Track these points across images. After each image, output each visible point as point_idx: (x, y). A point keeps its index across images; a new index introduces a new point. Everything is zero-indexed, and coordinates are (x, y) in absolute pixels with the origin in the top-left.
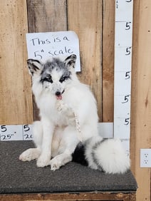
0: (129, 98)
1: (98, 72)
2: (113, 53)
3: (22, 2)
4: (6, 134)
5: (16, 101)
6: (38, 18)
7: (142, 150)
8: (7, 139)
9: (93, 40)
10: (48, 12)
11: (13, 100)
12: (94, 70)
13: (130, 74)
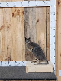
1: (45, 45)
2: (50, 40)
3: (23, 25)
4: (16, 64)
5: (20, 54)
6: (27, 30)
7: (59, 70)
9: (44, 36)
10: (31, 28)
11: (19, 53)
12: (44, 45)
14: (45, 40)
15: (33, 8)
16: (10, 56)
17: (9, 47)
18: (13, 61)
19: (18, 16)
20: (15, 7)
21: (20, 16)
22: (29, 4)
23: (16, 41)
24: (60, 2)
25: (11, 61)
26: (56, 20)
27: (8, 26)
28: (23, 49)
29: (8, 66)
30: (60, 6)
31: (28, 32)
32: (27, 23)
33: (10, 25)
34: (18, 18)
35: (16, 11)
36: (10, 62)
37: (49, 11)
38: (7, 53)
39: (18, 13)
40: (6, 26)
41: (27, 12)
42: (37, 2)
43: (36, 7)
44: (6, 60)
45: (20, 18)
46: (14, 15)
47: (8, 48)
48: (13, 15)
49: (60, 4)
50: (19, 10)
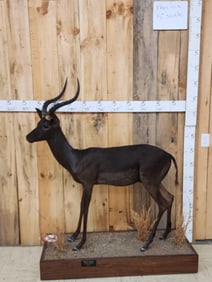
6: (139, 48)
10: (146, 44)
12: (173, 81)
14: (177, 70)
19: (121, 18)
21: (124, 18)
23: (114, 73)
28: (129, 92)
31: (141, 53)
32: (139, 32)
34: (121, 22)
35: (115, 5)
39: (121, 11)
41: (138, 8)
47: (97, 89)
48: (109, 14)
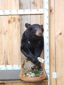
0: (49, 57)
3: (19, 31)
5: (16, 58)
7: (53, 73)
8: (14, 69)
13: (48, 50)
15: (28, 16)
16: (7, 60)
17: (6, 51)
18: (9, 64)
20: (11, 15)
22: (24, 12)
24: (52, 10)
25: (8, 64)
26: (49, 27)
27: (5, 32)
29: (5, 69)
30: (52, 14)
33: (7, 31)
36: (7, 66)
37: (42, 18)
38: (4, 57)
40: (3, 32)
42: (32, 10)
43: (31, 15)
44: (3, 64)
45: (16, 25)
46: (11, 22)
49: (53, 11)
50: (15, 18)
